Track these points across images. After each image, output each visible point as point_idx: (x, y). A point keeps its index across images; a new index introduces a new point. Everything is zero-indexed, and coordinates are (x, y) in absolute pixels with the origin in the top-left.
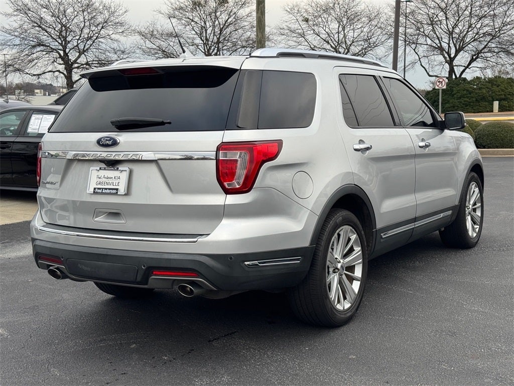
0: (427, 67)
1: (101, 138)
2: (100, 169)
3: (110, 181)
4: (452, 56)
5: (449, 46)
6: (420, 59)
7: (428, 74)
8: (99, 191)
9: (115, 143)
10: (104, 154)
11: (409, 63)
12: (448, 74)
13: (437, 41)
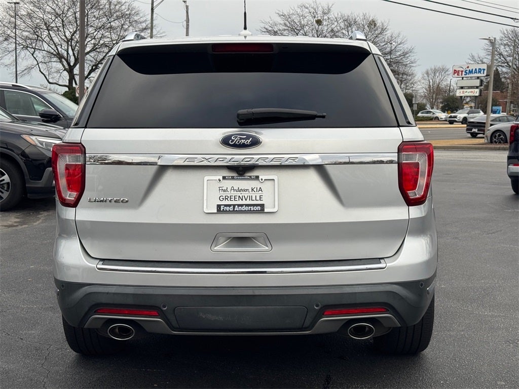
0: (46, 74)
1: (231, 136)
2: (224, 178)
3: (246, 194)
4: (72, 64)
5: (68, 54)
6: (38, 64)
7: (48, 81)
8: (228, 208)
9: (256, 142)
10: (240, 157)
11: (25, 68)
12: (68, 81)
13: (53, 47)
